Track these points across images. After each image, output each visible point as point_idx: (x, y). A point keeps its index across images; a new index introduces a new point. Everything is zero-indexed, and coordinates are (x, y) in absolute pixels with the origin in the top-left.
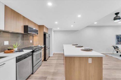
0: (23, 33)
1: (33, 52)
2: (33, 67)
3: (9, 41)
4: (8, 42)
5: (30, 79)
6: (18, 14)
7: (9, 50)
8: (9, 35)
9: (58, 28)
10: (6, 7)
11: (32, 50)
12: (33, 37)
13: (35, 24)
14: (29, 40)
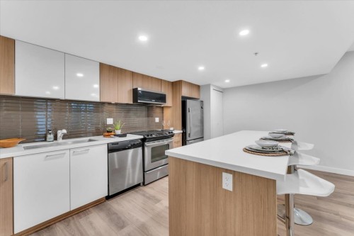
0: (132, 103)
1: (144, 140)
2: (144, 171)
3: (114, 118)
4: (112, 119)
5: (137, 192)
6: (121, 69)
7: (108, 132)
8: (114, 108)
9: (227, 81)
10: (102, 65)
11: (142, 137)
12: (163, 111)
13: (160, 81)
14: (152, 117)
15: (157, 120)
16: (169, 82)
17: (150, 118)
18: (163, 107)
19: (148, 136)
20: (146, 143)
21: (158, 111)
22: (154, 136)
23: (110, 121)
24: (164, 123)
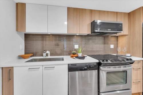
0: (90, 33)
3: (79, 45)
12: (117, 39)
13: (116, 13)
14: (108, 44)
15: (112, 46)
16: (125, 13)
17: (106, 45)
18: (117, 37)
19: (103, 61)
20: (101, 68)
21: (113, 39)
22: (109, 62)
23: (76, 47)
24: (119, 49)
